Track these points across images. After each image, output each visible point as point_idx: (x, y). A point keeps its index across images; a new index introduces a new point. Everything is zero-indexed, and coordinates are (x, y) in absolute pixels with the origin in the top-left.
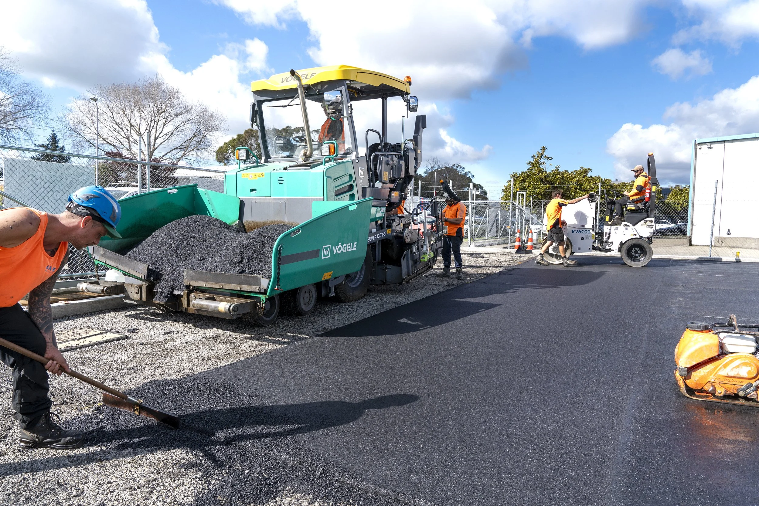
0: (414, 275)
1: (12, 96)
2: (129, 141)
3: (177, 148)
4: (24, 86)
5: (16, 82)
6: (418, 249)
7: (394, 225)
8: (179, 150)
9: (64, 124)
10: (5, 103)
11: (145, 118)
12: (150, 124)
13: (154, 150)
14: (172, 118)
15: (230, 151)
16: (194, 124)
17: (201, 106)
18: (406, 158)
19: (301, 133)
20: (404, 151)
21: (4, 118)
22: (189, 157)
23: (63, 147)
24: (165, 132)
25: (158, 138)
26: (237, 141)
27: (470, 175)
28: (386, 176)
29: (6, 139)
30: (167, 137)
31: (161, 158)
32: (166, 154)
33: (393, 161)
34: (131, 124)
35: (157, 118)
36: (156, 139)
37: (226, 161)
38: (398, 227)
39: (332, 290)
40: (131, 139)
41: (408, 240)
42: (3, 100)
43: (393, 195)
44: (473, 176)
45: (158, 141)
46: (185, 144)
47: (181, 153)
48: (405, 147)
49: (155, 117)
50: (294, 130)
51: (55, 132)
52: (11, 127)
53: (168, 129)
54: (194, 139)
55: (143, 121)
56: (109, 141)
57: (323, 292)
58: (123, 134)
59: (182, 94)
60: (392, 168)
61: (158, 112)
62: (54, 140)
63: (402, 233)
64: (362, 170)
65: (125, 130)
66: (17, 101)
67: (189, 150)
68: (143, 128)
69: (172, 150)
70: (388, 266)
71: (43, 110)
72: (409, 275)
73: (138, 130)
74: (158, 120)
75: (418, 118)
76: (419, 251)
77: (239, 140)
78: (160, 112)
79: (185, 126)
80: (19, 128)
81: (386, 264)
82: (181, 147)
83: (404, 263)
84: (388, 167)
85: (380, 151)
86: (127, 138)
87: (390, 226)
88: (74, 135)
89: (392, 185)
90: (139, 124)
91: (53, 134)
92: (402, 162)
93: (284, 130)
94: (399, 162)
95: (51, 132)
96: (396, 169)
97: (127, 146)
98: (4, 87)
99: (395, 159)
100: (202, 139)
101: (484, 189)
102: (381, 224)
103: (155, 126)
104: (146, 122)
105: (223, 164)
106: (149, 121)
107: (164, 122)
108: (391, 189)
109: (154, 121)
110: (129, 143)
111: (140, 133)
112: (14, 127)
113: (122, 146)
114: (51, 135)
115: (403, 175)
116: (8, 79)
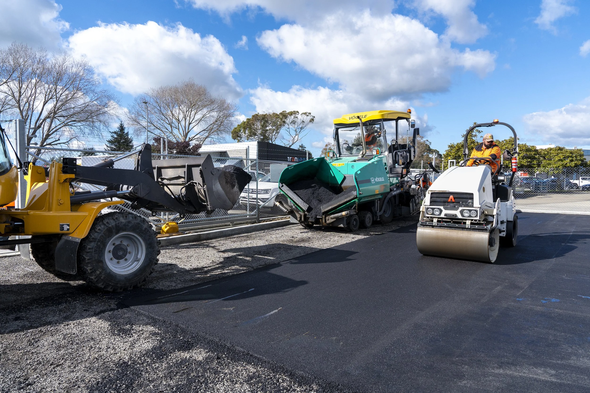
0: (416, 211)
1: (96, 99)
2: (171, 126)
3: (204, 130)
4: (103, 92)
5: (98, 90)
6: (418, 198)
7: (404, 186)
8: (206, 131)
9: (129, 116)
10: (91, 104)
11: (182, 110)
12: (185, 114)
13: (188, 132)
14: (201, 109)
15: (242, 131)
16: (216, 113)
17: (221, 99)
18: (410, 152)
19: (293, 115)
20: (408, 148)
21: (90, 114)
22: (212, 136)
23: (128, 133)
24: (196, 119)
25: (191, 123)
26: (246, 123)
27: (428, 143)
28: (401, 162)
29: (91, 129)
30: (197, 123)
31: (193, 138)
32: (196, 135)
33: (404, 154)
34: (172, 114)
35: (190, 110)
36: (190, 124)
37: (239, 138)
38: (406, 187)
39: (379, 217)
40: (173, 125)
41: (412, 194)
42: (90, 103)
43: (403, 171)
44: (431, 143)
45: (191, 126)
46: (209, 127)
47: (207, 134)
48: (408, 146)
49: (189, 109)
50: (288, 113)
51: (123, 123)
52: (95, 120)
53: (198, 116)
54: (216, 123)
55: (181, 112)
56: (158, 127)
57: (375, 218)
58: (167, 122)
59: (208, 91)
60: (403, 158)
61: (191, 105)
62: (122, 128)
63: (409, 190)
64: (390, 160)
65: (169, 119)
66: (99, 102)
67: (213, 131)
68: (181, 117)
69: (201, 132)
70: (403, 207)
71: (115, 108)
72: (413, 211)
73: (177, 118)
74: (191, 110)
75: (415, 130)
76: (418, 199)
77: (248, 122)
78: (192, 105)
79: (210, 114)
80: (100, 121)
81: (401, 205)
82: (207, 129)
83: (411, 204)
84: (402, 157)
85: (397, 149)
86: (170, 124)
87: (402, 187)
88: (135, 124)
89: (403, 166)
90: (178, 114)
91: (121, 124)
92: (408, 154)
93: (281, 114)
94: (406, 154)
95: (120, 123)
96: (405, 158)
97: (170, 130)
98: (90, 94)
99: (405, 153)
100: (221, 123)
101: (440, 153)
102: (398, 186)
103: (189, 115)
104: (183, 112)
105: (237, 141)
106: (185, 112)
107: (195, 112)
108: (403, 168)
109: (188, 112)
110: (171, 127)
111: (179, 121)
112: (97, 120)
113: (167, 131)
114: (120, 125)
115: (408, 161)
116: (93, 88)
